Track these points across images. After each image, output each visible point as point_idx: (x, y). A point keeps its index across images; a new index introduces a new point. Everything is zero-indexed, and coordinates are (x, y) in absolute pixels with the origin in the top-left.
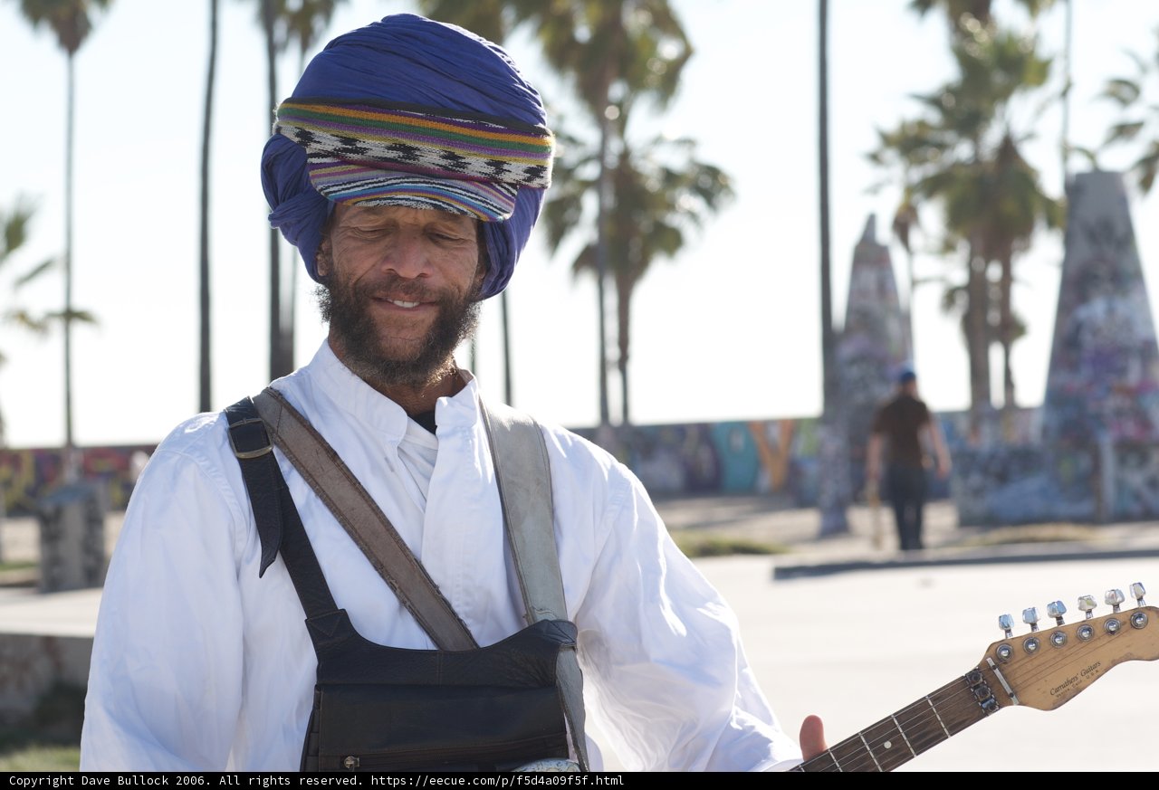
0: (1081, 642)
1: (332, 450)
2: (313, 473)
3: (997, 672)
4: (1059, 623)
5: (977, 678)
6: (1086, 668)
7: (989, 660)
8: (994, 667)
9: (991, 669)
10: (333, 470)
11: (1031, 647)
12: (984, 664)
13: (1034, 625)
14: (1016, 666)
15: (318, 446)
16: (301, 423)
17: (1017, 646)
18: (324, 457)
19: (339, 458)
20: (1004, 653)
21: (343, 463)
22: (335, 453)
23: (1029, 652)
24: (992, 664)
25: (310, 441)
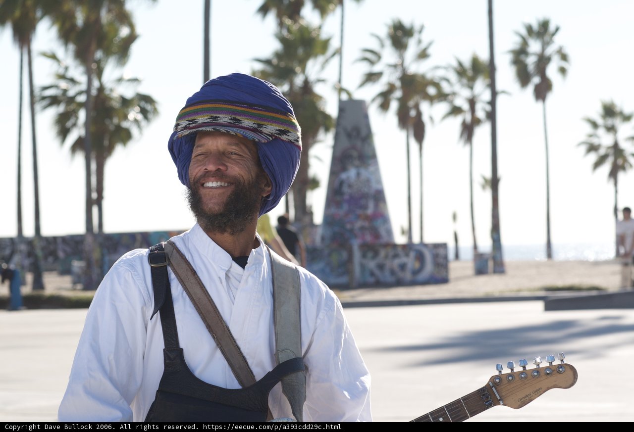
0: (533, 378)
1: (194, 270)
2: (184, 280)
3: (494, 389)
4: (524, 369)
5: (484, 391)
6: (535, 390)
7: (490, 383)
8: (493, 387)
9: (491, 388)
10: (192, 279)
11: (510, 378)
12: (488, 384)
13: (512, 370)
14: (502, 387)
15: (188, 268)
16: (182, 257)
17: (504, 378)
18: (189, 273)
19: (197, 274)
20: (498, 380)
21: (198, 277)
22: (195, 272)
23: (509, 381)
24: (491, 385)
25: (184, 265)
